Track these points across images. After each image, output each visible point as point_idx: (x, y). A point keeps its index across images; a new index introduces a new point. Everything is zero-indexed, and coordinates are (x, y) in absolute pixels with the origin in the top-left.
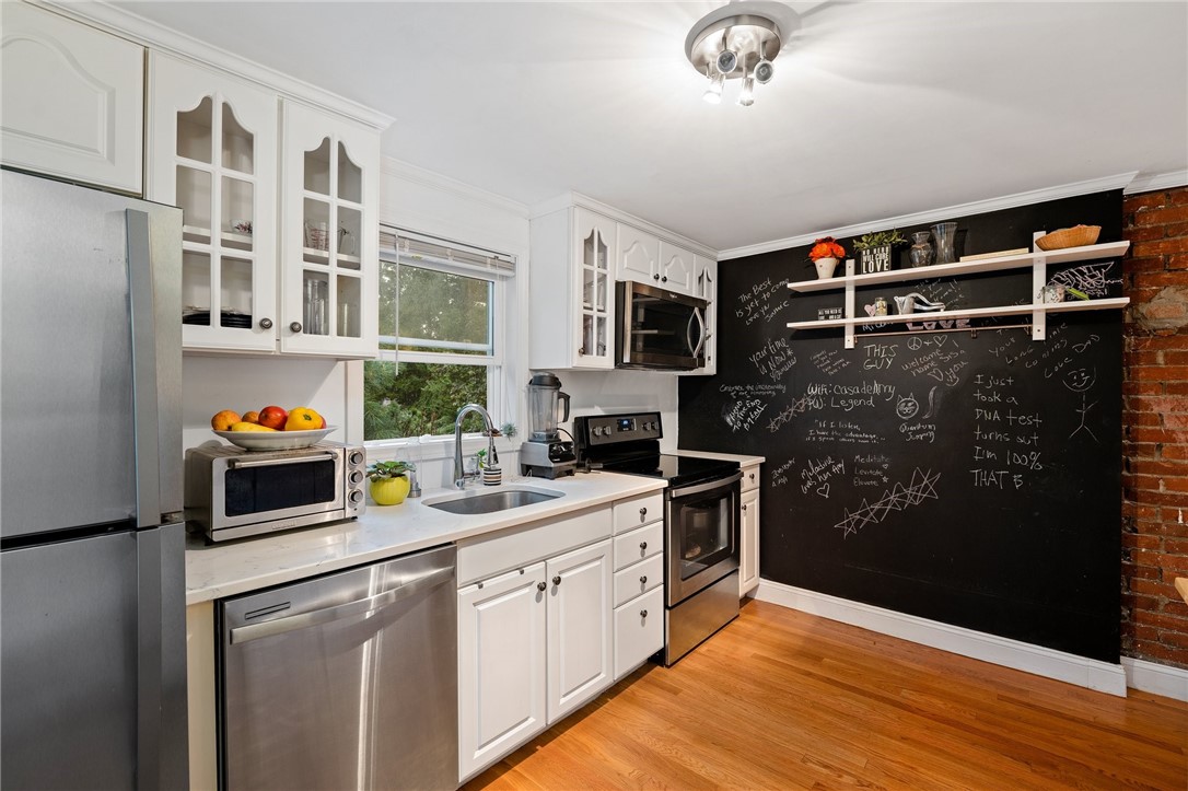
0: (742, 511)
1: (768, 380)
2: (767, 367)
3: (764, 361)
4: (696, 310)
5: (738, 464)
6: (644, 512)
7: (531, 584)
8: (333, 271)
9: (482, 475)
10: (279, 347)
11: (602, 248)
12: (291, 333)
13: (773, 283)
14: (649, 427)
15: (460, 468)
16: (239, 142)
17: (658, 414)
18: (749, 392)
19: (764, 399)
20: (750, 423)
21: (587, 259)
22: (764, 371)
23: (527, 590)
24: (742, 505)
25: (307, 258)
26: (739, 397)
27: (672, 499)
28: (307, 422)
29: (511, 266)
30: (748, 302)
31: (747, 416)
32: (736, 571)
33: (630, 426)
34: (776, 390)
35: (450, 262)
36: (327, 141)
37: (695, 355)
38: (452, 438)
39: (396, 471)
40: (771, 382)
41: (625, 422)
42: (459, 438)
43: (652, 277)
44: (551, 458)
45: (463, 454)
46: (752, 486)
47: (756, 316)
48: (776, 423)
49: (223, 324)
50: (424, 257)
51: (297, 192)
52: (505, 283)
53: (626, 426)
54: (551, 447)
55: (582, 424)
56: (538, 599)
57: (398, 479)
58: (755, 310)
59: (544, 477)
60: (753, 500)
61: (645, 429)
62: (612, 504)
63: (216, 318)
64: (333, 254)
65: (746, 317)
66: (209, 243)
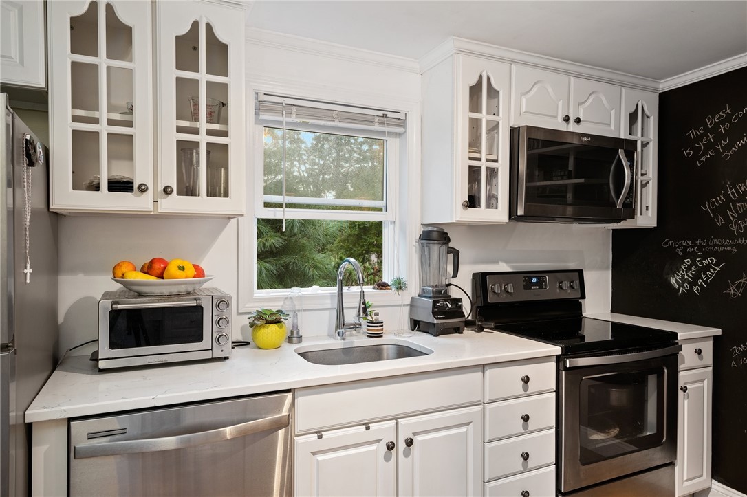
0: (680, 393)
1: (726, 232)
2: (726, 217)
3: (721, 210)
4: (621, 153)
5: (675, 335)
6: (526, 380)
7: (378, 441)
8: (203, 139)
9: (364, 327)
10: (156, 207)
11: (493, 93)
12: (165, 195)
13: (734, 111)
14: (566, 285)
15: (341, 320)
16: (121, 34)
17: (580, 272)
18: (700, 248)
19: (720, 257)
20: (701, 286)
21: (475, 105)
22: (721, 222)
23: (373, 447)
24: (681, 384)
25: (180, 130)
26: (686, 254)
27: (566, 369)
28: (181, 273)
29: (402, 123)
30: (699, 138)
31: (697, 276)
32: (672, 464)
33: (541, 284)
34: (737, 245)
35: (337, 124)
36: (195, 25)
37: (619, 205)
38: (334, 290)
39: (272, 319)
40: (730, 235)
41: (534, 280)
42: (340, 291)
43: (560, 119)
44: (434, 314)
45: (344, 306)
46: (698, 362)
47: (710, 154)
48: (738, 287)
49: (110, 189)
50: (311, 121)
51: (170, 73)
52: (398, 139)
53: (535, 284)
54: (434, 303)
55: (481, 280)
56: (387, 459)
57: (273, 327)
58: (709, 146)
59: (428, 333)
60: (703, 380)
61: (561, 288)
62: (483, 367)
63: (104, 185)
64: (203, 125)
65: (697, 157)
66: (98, 123)
